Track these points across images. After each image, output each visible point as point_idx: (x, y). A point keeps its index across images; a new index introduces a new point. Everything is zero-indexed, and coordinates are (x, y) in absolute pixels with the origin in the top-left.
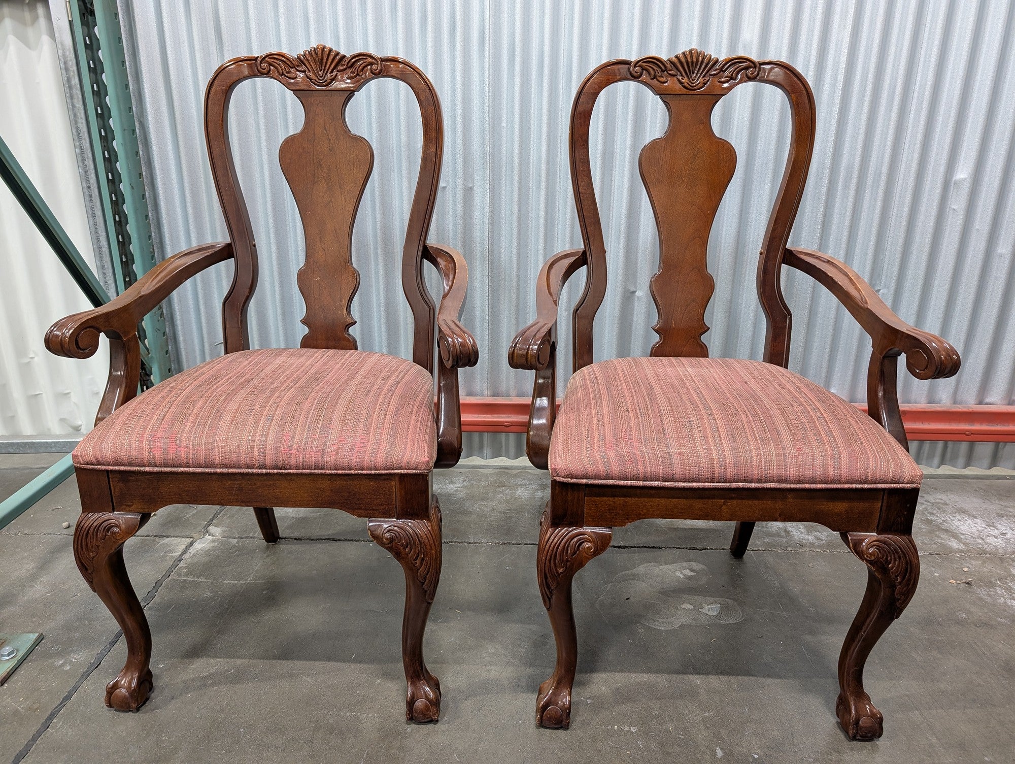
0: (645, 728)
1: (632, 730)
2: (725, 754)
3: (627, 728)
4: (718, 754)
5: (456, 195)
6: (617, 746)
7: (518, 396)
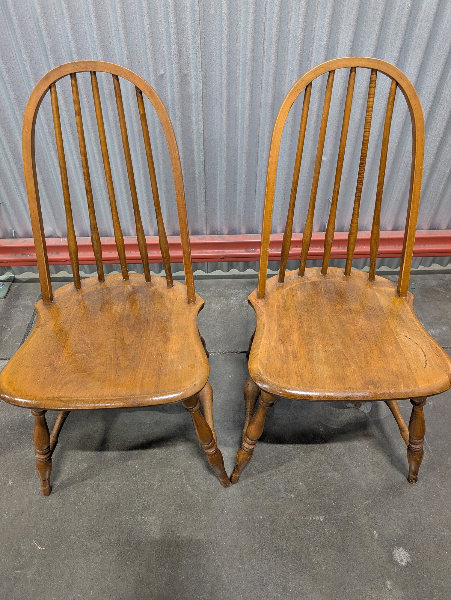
0: (329, 516)
1: (321, 519)
2: (379, 535)
3: (317, 518)
4: (375, 536)
5: (173, 82)
6: (312, 534)
7: (229, 233)
